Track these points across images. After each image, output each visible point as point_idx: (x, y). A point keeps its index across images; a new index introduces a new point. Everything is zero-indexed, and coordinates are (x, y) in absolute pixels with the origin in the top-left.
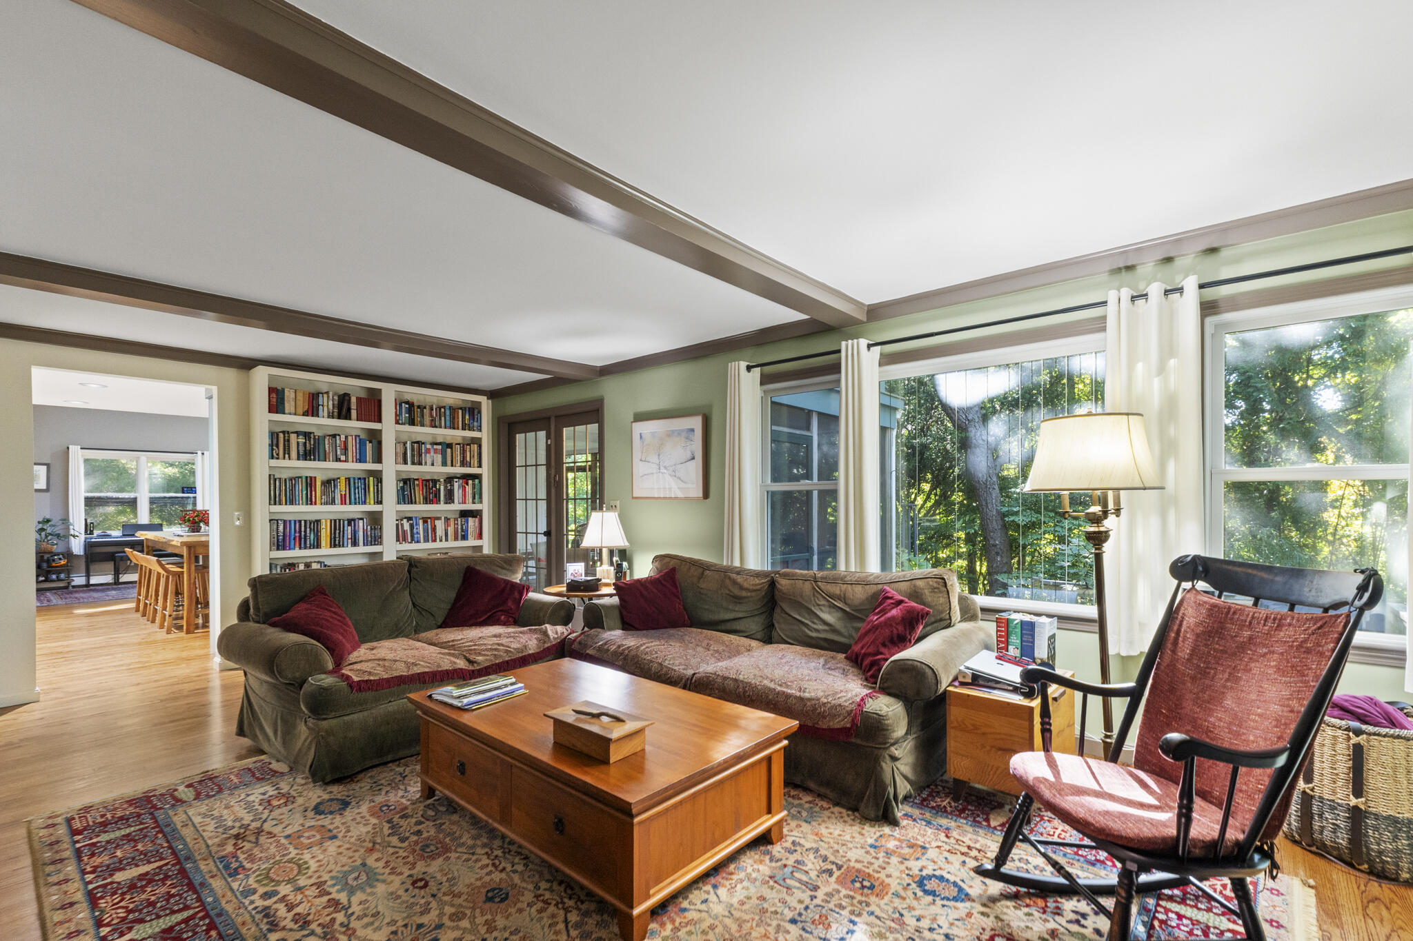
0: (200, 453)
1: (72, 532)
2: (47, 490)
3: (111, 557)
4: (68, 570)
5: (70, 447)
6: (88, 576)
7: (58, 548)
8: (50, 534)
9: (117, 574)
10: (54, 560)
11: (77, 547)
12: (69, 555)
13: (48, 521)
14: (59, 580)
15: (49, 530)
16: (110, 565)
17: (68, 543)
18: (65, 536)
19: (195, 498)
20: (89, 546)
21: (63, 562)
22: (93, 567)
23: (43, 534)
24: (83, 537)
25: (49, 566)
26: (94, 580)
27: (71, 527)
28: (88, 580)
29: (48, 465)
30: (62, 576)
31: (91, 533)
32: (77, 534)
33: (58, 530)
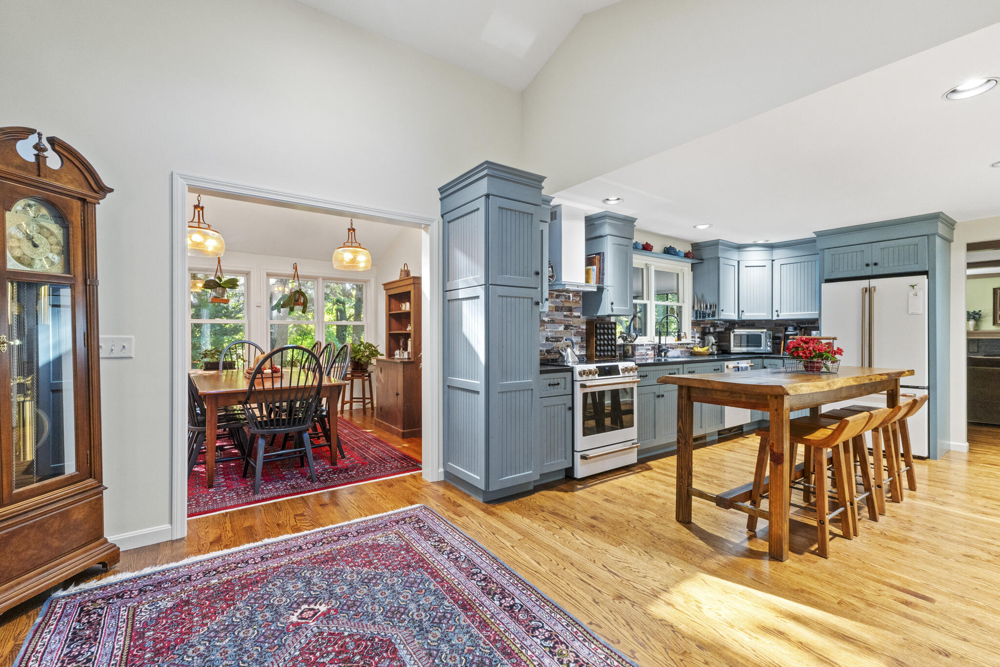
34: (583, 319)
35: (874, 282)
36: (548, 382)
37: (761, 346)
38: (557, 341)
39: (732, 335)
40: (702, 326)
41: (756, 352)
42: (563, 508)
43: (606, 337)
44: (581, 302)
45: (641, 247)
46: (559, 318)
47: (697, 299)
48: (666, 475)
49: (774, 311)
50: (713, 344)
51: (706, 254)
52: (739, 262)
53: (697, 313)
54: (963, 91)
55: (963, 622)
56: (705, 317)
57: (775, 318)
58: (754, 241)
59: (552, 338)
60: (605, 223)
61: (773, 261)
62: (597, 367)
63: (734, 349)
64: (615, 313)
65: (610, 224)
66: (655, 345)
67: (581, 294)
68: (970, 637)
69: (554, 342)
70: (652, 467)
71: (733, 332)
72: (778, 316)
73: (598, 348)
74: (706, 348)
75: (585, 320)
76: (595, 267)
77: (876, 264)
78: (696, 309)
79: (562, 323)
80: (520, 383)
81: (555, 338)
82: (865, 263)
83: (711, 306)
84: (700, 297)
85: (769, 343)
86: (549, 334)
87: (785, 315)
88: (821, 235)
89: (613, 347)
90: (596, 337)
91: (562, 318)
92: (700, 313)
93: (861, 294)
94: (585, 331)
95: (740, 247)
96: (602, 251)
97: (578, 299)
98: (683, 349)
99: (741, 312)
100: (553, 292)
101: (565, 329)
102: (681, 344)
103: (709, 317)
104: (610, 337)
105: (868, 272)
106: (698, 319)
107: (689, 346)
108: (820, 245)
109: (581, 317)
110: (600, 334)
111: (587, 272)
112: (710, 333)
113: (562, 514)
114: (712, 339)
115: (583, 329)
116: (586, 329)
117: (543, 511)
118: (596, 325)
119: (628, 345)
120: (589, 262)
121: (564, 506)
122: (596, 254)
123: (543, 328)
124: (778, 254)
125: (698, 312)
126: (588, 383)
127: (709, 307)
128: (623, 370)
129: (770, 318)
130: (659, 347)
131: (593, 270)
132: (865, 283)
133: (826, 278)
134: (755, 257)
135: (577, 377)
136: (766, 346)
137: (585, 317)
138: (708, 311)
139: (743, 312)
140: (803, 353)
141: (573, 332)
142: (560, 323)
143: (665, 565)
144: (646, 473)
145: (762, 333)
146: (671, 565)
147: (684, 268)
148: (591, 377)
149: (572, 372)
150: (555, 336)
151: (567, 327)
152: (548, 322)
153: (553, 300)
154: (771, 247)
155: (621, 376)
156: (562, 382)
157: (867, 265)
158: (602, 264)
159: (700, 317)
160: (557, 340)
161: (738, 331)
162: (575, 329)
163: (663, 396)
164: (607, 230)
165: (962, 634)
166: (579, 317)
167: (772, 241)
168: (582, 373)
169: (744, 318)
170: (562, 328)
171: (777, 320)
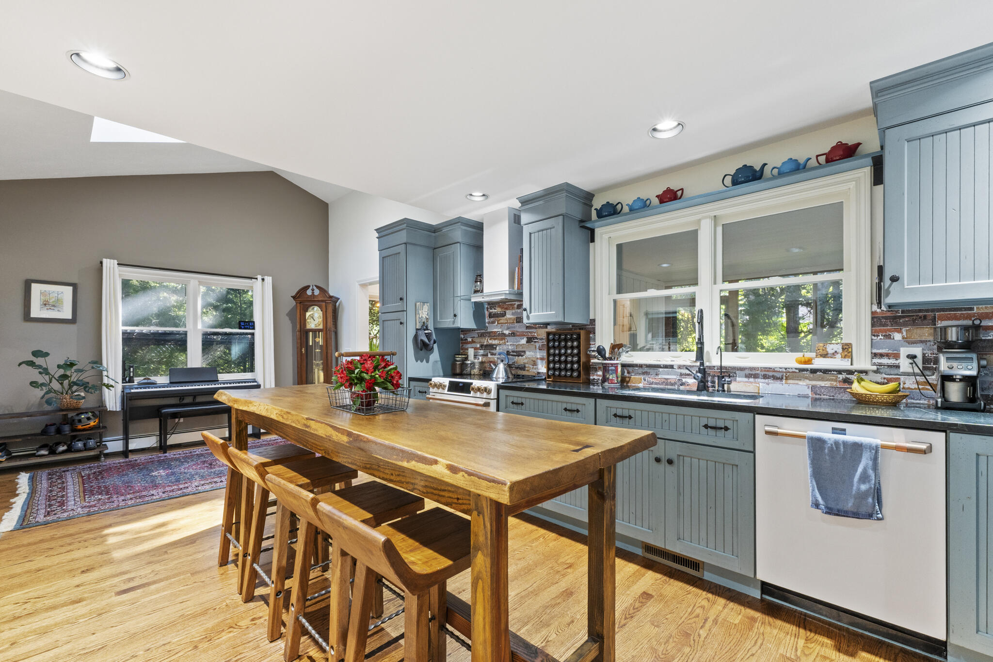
0: (259, 277)
1: (106, 380)
2: (73, 321)
3: (155, 413)
4: (99, 432)
5: (105, 261)
6: (126, 440)
7: (88, 401)
8: (75, 383)
9: (163, 434)
10: (80, 421)
11: (112, 400)
12: (101, 411)
13: (72, 365)
14: (86, 448)
15: (74, 378)
16: (155, 423)
17: (101, 394)
18: (97, 386)
19: (253, 334)
20: (128, 399)
21: (92, 423)
22: (132, 426)
23: (66, 382)
24: (119, 387)
25: (74, 430)
26: (133, 445)
27: (105, 373)
28: (126, 444)
29: (75, 286)
30: (91, 443)
31: (131, 380)
32: (112, 383)
33: (88, 376)
38: (518, 356)
43: (563, 351)
45: (656, 201)
46: (520, 330)
55: (86, 595)
59: (513, 352)
68: (75, 590)
69: (515, 356)
73: (551, 365)
79: (524, 335)
81: (516, 352)
86: (510, 347)
89: (575, 365)
90: (549, 351)
91: (524, 330)
100: (514, 303)
101: (527, 342)
104: (569, 351)
110: (554, 348)
118: (548, 336)
123: (503, 341)
141: (537, 345)
142: (522, 335)
150: (516, 350)
151: (530, 340)
152: (509, 335)
153: (514, 311)
160: (519, 354)
162: (540, 341)
165: (81, 588)
170: (524, 341)
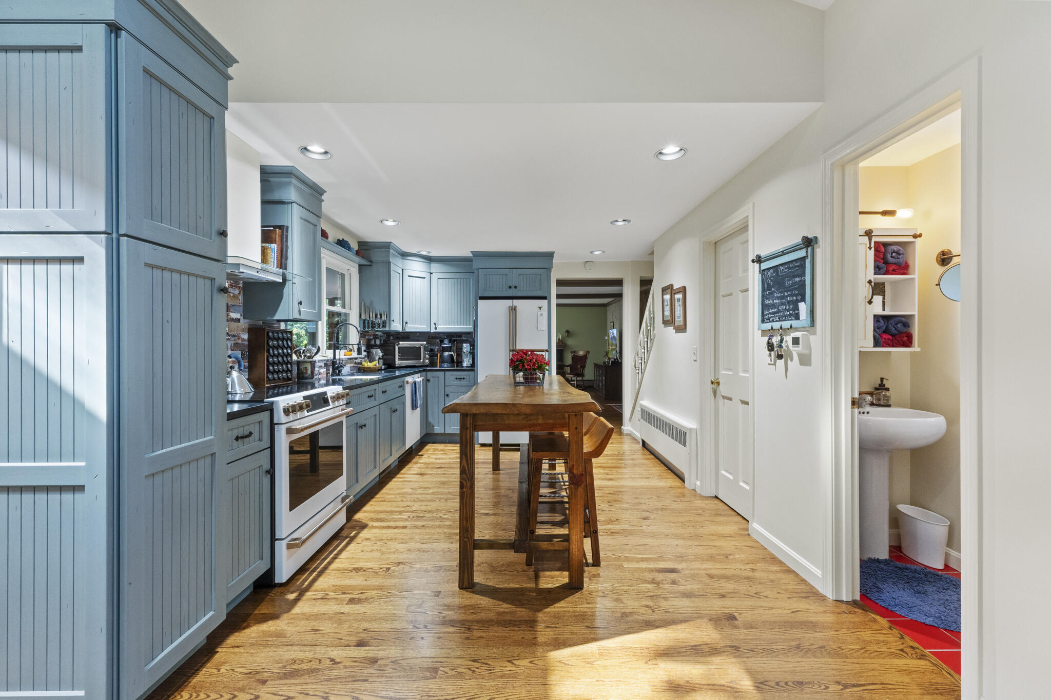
34: (244, 323)
35: (516, 302)
36: (236, 433)
37: (421, 359)
39: (397, 348)
40: (367, 337)
41: (417, 365)
42: (295, 653)
43: (280, 351)
44: (241, 297)
47: (365, 307)
48: (389, 527)
49: (432, 324)
50: (379, 358)
51: (377, 256)
52: (403, 270)
53: (364, 323)
54: (666, 154)
56: (373, 327)
57: (433, 330)
58: (418, 250)
60: (289, 183)
61: (431, 273)
62: (305, 398)
63: (398, 362)
64: (302, 317)
65: (296, 187)
66: (327, 360)
67: (241, 285)
70: (364, 521)
71: (397, 345)
72: (436, 328)
73: (271, 368)
74: (374, 363)
75: (247, 326)
76: (274, 246)
77: (516, 287)
78: (363, 317)
80: (192, 446)
82: (508, 286)
83: (381, 315)
84: (368, 304)
85: (427, 356)
87: (443, 328)
88: (477, 255)
89: (289, 366)
90: (268, 351)
92: (368, 323)
93: (508, 312)
94: (246, 343)
95: (404, 255)
96: (286, 224)
97: (237, 292)
98: (352, 365)
99: (404, 323)
102: (351, 359)
103: (379, 327)
104: (285, 351)
105: (510, 293)
106: (366, 329)
107: (357, 361)
108: (476, 264)
109: (242, 321)
110: (274, 347)
111: (264, 251)
112: (375, 346)
113: (303, 666)
114: (378, 353)
115: (244, 340)
116: (249, 340)
117: (264, 682)
118: (268, 333)
119: (306, 362)
120: (266, 237)
121: (295, 648)
122: (275, 227)
124: (435, 267)
125: (366, 322)
126: (297, 425)
127: (379, 316)
128: (332, 398)
129: (429, 331)
130: (334, 363)
131: (273, 250)
132: (509, 303)
133: (480, 295)
134: (416, 267)
135: (280, 416)
136: (425, 359)
137: (246, 321)
138: (378, 321)
139: (406, 323)
140: (528, 365)
143: (509, 667)
144: (364, 534)
145: (422, 345)
146: (516, 662)
147: (349, 267)
148: (299, 415)
149: (272, 411)
154: (429, 259)
155: (331, 407)
156: (255, 430)
157: (510, 287)
158: (285, 243)
159: (368, 328)
161: (403, 344)
162: (232, 339)
163: (365, 426)
164: (292, 194)
166: (238, 320)
167: (434, 253)
168: (287, 411)
169: (407, 330)
171: (434, 332)
